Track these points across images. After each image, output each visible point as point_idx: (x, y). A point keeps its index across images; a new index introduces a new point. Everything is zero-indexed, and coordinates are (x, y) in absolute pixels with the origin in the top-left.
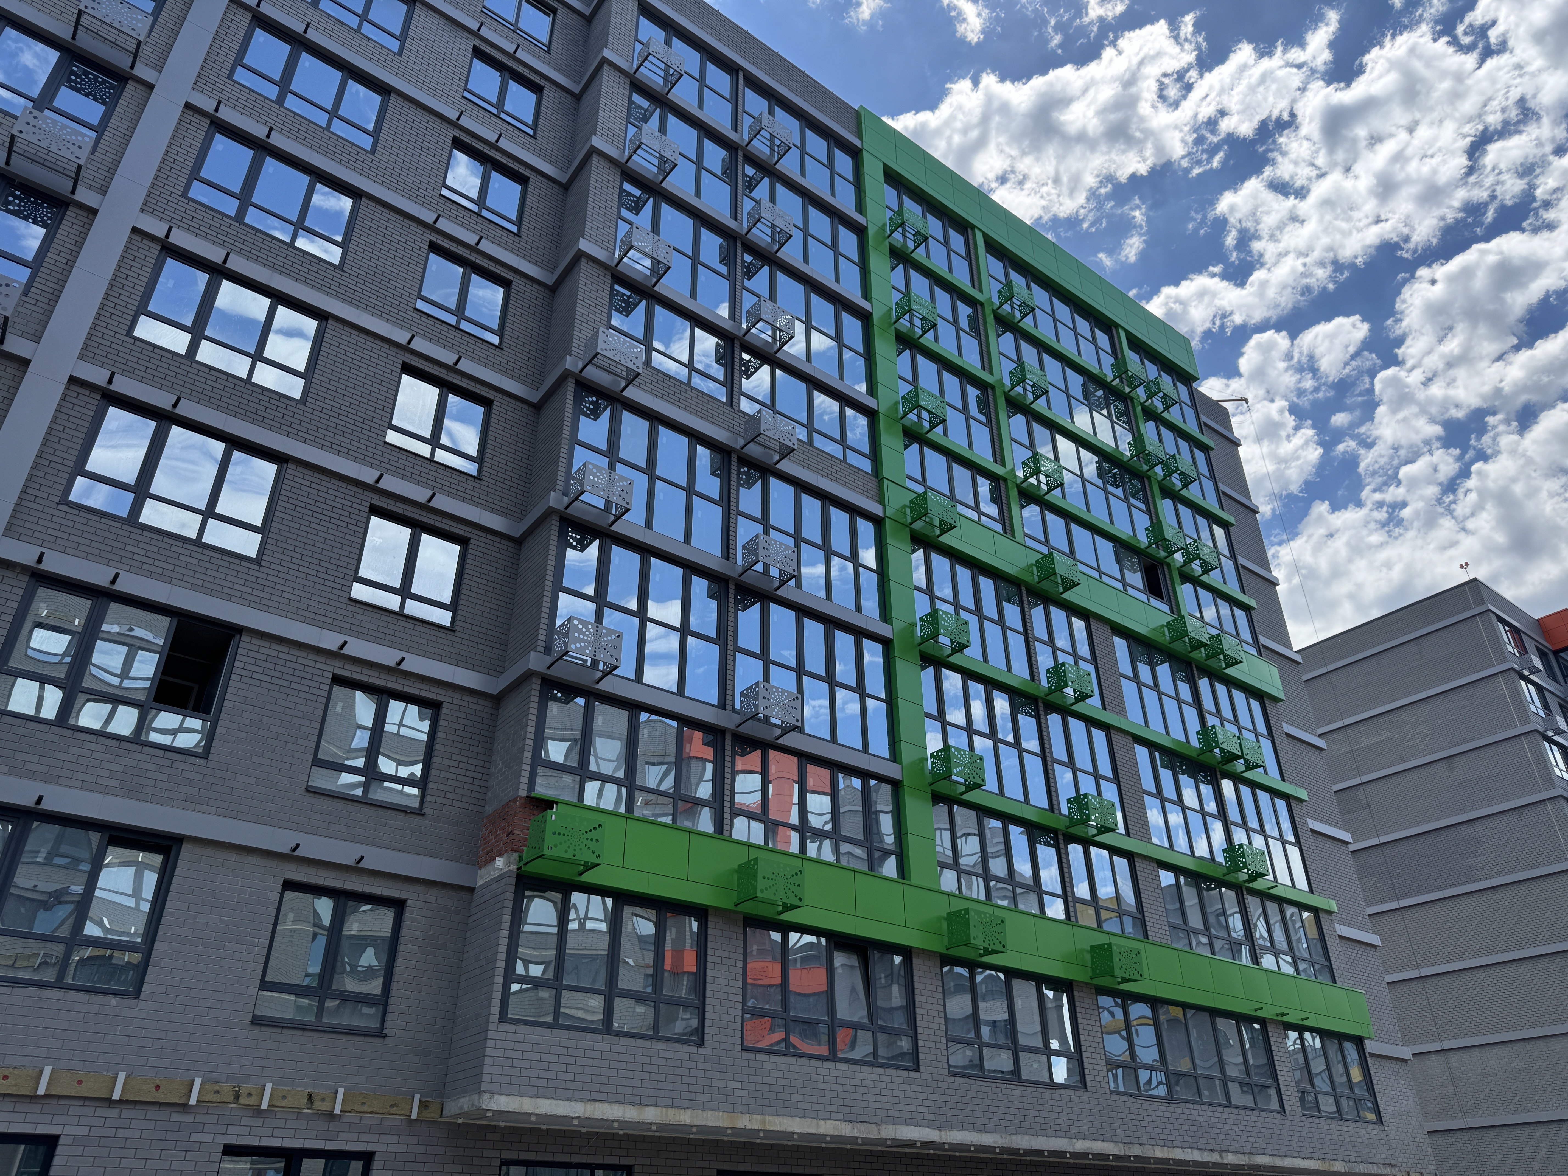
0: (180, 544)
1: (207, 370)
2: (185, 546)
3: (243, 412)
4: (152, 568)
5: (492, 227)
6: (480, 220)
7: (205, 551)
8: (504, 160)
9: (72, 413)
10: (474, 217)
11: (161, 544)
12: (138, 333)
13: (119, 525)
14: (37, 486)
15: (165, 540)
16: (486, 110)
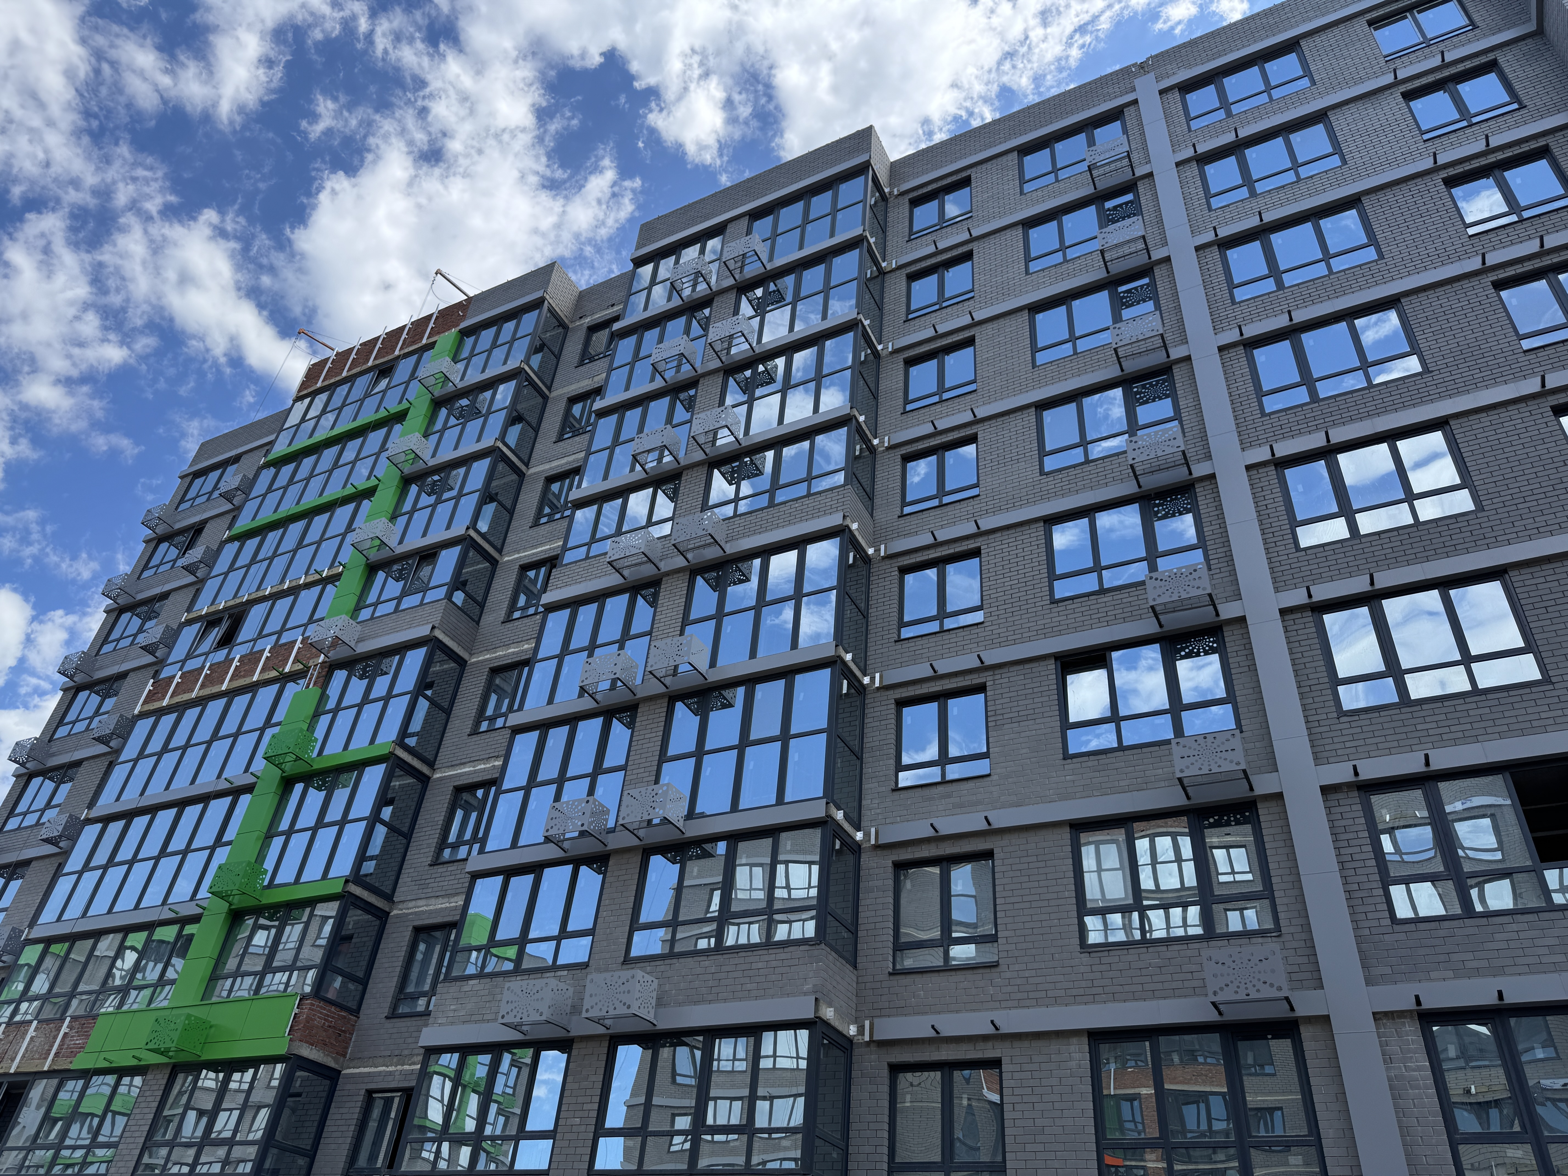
0: (1462, 701)
1: (1377, 537)
2: (1467, 700)
3: (1433, 552)
4: (1452, 736)
5: (1544, 219)
6: (1526, 224)
7: (1489, 696)
8: (1508, 153)
9: (1299, 638)
10: (1519, 226)
11: (1445, 710)
12: (1304, 543)
13: (1398, 711)
14: (1314, 712)
15: (1446, 704)
16: (1455, 131)
